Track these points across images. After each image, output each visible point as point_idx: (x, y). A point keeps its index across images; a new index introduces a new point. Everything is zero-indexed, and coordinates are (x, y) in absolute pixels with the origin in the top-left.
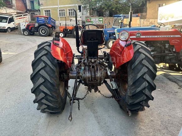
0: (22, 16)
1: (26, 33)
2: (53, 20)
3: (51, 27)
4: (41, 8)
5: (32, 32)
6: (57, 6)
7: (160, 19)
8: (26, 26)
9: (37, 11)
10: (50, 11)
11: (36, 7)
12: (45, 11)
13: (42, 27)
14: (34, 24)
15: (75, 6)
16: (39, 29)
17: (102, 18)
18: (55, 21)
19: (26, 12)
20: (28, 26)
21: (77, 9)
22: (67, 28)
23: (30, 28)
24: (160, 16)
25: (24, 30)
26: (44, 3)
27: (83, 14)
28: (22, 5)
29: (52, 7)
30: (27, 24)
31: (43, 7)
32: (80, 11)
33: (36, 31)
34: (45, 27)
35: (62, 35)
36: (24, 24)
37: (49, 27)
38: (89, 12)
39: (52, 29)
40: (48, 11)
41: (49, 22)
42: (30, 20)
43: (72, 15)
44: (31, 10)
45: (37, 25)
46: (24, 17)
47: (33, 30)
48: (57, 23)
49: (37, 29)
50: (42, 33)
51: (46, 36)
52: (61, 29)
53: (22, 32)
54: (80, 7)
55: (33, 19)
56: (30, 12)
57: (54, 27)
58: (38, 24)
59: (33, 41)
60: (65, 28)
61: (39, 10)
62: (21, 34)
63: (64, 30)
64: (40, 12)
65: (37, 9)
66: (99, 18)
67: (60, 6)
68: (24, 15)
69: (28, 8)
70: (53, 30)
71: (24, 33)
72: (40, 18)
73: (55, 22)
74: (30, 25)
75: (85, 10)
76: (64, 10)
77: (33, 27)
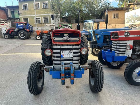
0: (3, 22)
1: (7, 37)
2: (31, 26)
3: (29, 31)
4: (20, 16)
5: (12, 36)
6: (34, 15)
7: (127, 22)
8: (6, 31)
9: (17, 19)
10: (28, 19)
11: (16, 16)
12: (24, 19)
13: (21, 31)
14: (14, 29)
15: (48, 15)
16: (18, 33)
17: (71, 25)
18: (32, 26)
19: (8, 20)
20: (9, 30)
21: (50, 17)
22: (43, 32)
23: (10, 32)
24: (127, 19)
25: (5, 34)
26: (23, 13)
27: (55, 22)
28: (4, 14)
29: (29, 16)
30: (8, 29)
31: (22, 16)
32: (53, 19)
33: (16, 35)
34: (24, 31)
35: (38, 38)
36: (5, 29)
37: (27, 32)
38: (60, 19)
39: (29, 33)
40: (26, 19)
41: (27, 27)
42: (11, 26)
43: (46, 22)
44: (12, 18)
45: (16, 30)
46: (5, 23)
47: (13, 34)
48: (34, 29)
49: (17, 33)
50: (21, 36)
51: (24, 39)
52: (38, 33)
53: (3, 36)
54: (52, 16)
55: (13, 25)
56: (11, 20)
57: (31, 32)
58: (18, 29)
59: (12, 43)
60: (41, 32)
61: (19, 19)
62: (2, 38)
63: (41, 34)
64: (19, 20)
65: (17, 18)
66: (69, 25)
67: (36, 15)
68: (5, 22)
69: (9, 17)
70: (31, 34)
71: (4, 36)
72: (20, 24)
73: (32, 28)
74: (11, 30)
75: (57, 19)
76: (40, 18)
77: (13, 32)
